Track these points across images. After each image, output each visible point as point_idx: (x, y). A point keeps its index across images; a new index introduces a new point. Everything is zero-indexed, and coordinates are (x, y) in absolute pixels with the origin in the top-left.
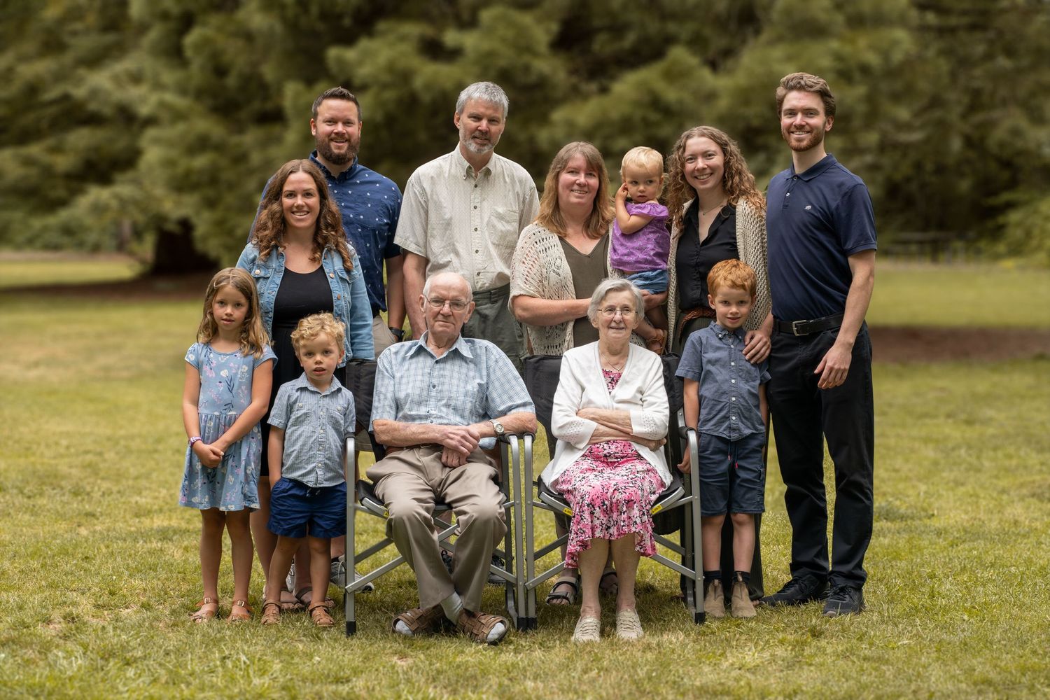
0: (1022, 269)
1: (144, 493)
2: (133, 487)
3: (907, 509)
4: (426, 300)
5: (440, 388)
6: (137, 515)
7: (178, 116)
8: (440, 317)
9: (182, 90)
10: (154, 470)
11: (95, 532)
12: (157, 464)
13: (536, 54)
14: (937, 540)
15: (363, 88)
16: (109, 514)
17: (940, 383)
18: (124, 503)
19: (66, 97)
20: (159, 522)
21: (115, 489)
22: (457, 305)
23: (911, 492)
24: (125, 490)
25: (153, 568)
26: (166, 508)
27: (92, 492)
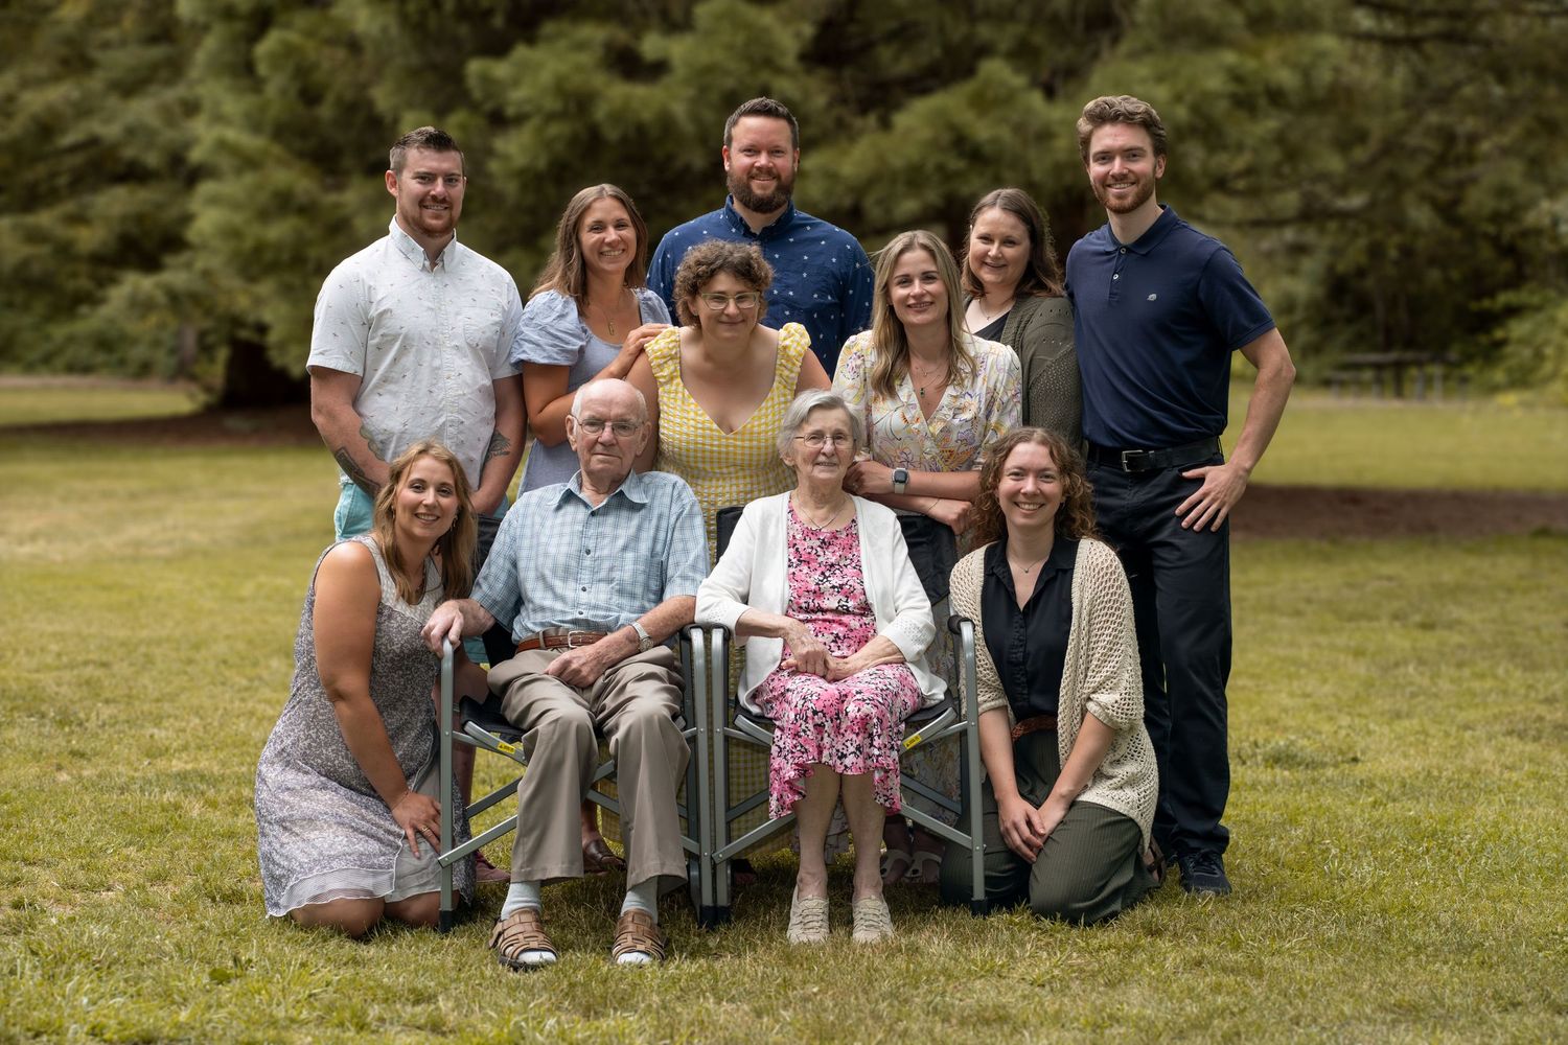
0: (1528, 406)
1: (166, 723)
2: (150, 714)
3: (1317, 751)
4: (576, 423)
5: (597, 554)
6: (148, 755)
7: (249, 162)
8: (599, 448)
9: (255, 125)
10: (183, 689)
11: (81, 778)
12: (191, 680)
13: (779, 71)
14: (1359, 797)
15: (520, 120)
16: (107, 752)
17: (1388, 569)
18: (133, 737)
19: (93, 142)
20: (179, 764)
21: (122, 717)
22: (624, 428)
23: (1326, 727)
24: (137, 718)
26: (194, 743)
27: (87, 720)
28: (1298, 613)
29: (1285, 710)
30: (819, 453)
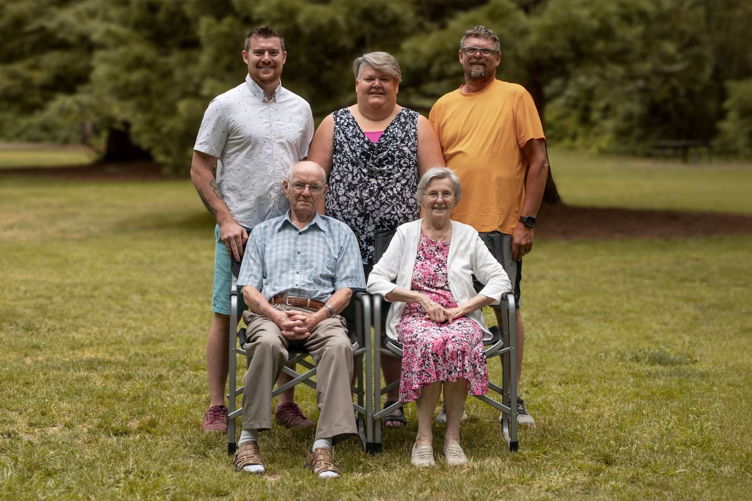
1: (80, 330)
2: (72, 325)
3: (676, 355)
4: (289, 184)
5: (303, 254)
6: (73, 348)
7: (121, 41)
9: (124, 23)
10: (89, 311)
11: (37, 361)
12: (93, 306)
14: (701, 383)
16: (51, 346)
17: (695, 255)
18: (64, 337)
19: (42, 29)
20: (88, 354)
21: (58, 326)
23: (678, 341)
24: (66, 327)
25: (78, 393)
26: (96, 342)
27: (40, 328)
28: (653, 278)
29: (655, 332)
30: (435, 202)
